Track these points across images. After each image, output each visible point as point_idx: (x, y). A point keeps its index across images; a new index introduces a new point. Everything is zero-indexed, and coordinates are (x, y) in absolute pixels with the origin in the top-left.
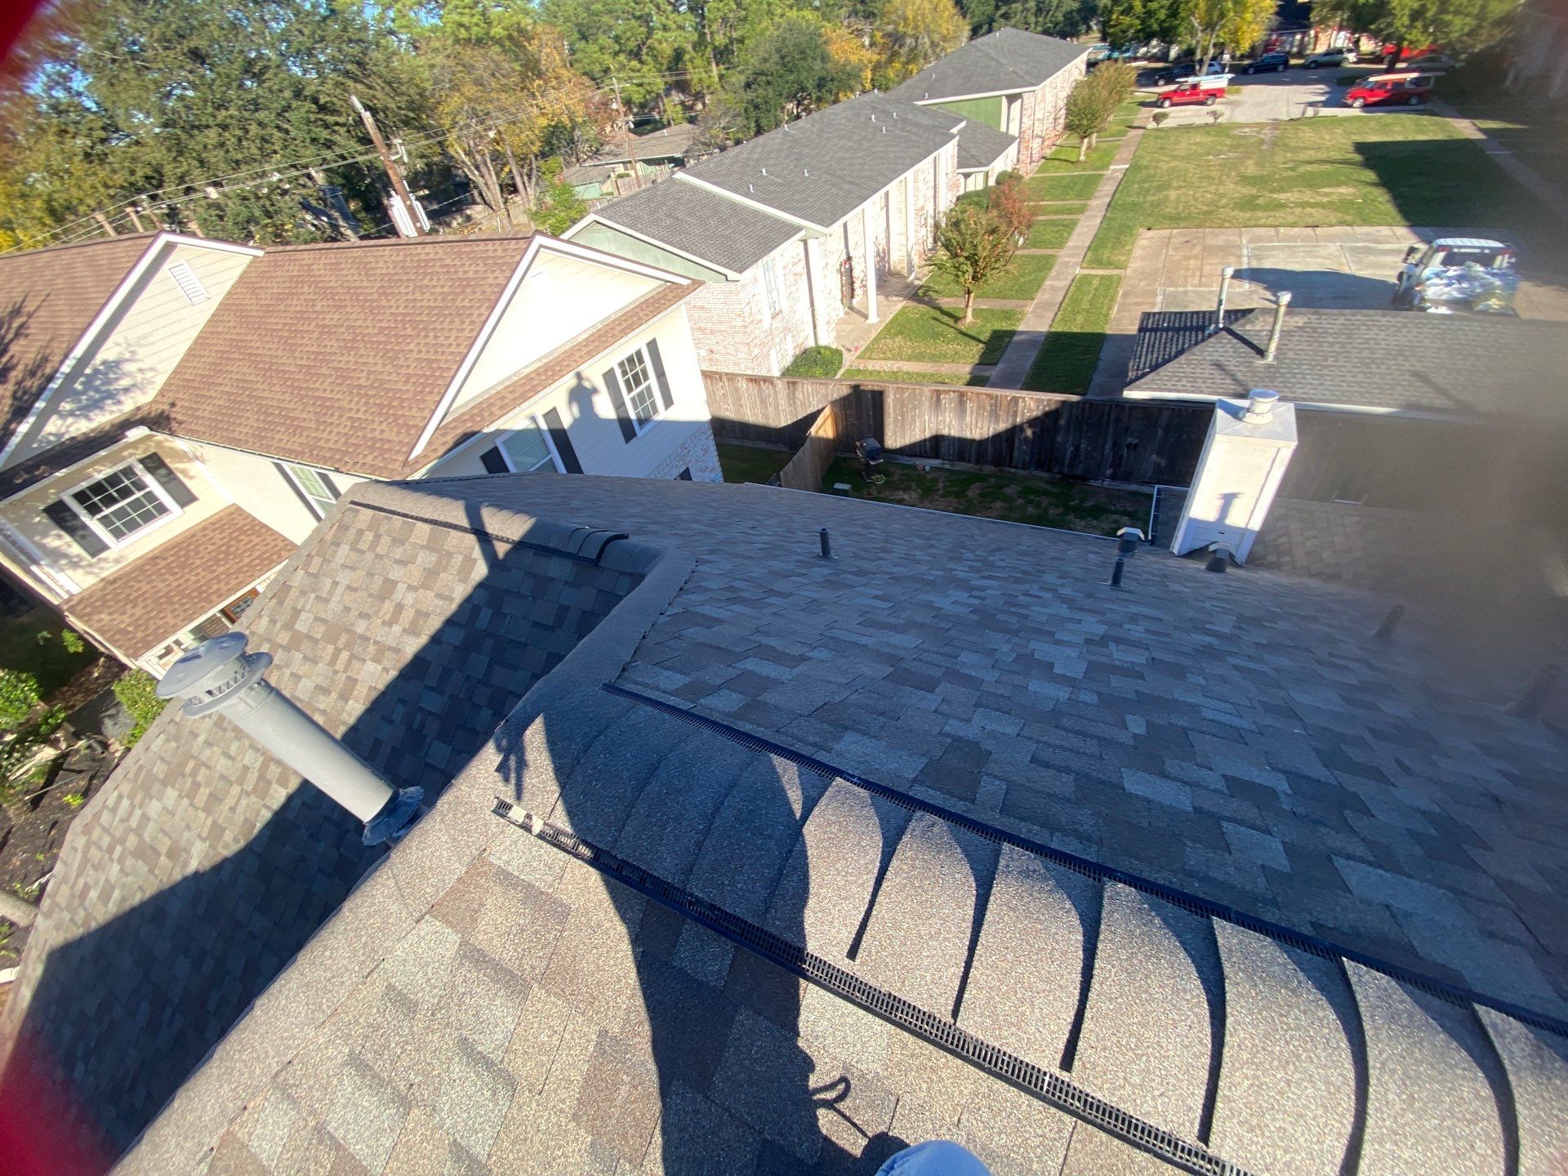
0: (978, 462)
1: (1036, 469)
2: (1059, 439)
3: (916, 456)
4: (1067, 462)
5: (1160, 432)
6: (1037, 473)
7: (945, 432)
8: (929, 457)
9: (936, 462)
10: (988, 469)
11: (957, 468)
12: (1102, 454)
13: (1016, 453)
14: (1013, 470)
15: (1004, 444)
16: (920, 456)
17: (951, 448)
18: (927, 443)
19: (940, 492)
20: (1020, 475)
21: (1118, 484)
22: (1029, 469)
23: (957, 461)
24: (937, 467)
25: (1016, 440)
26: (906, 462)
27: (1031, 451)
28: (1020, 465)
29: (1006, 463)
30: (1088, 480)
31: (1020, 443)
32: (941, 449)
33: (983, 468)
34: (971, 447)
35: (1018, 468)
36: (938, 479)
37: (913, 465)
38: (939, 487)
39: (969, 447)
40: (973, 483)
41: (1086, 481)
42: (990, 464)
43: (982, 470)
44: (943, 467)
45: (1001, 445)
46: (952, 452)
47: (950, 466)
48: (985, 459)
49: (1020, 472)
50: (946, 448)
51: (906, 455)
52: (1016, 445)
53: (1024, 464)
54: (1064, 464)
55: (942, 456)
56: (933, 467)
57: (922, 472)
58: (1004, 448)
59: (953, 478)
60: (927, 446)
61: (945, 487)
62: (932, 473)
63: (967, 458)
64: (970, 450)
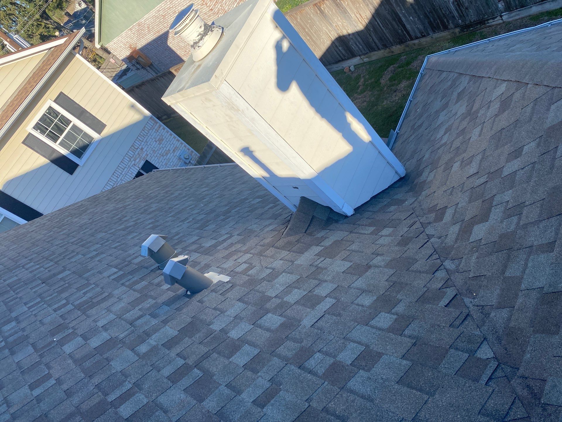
0: (385, 46)
1: (434, 32)
3: (339, 61)
4: (456, 14)
6: (437, 35)
7: (345, 33)
8: (349, 58)
9: (356, 60)
10: (397, 49)
11: (374, 58)
13: (408, 27)
14: (416, 41)
15: (394, 23)
16: (343, 60)
17: (358, 44)
18: (340, 48)
19: (360, 88)
20: (425, 43)
21: (518, 13)
22: (429, 34)
23: (367, 53)
24: (359, 64)
25: (401, 15)
26: (337, 68)
27: (419, 19)
28: (419, 35)
29: (406, 37)
30: (486, 22)
31: (405, 17)
32: (353, 48)
33: (392, 50)
34: (371, 37)
35: (419, 38)
36: (360, 75)
37: (342, 69)
38: (360, 84)
39: (370, 37)
40: (387, 68)
41: (485, 24)
42: (396, 44)
43: (393, 52)
44: (363, 62)
45: (392, 25)
46: (361, 47)
47: (368, 59)
48: (388, 42)
49: (423, 40)
50: (354, 45)
51: (334, 63)
52: (403, 19)
53: (421, 33)
54: (454, 17)
55: (357, 54)
56: (356, 65)
57: (349, 73)
58: (396, 26)
59: (372, 69)
60: (341, 50)
61: (365, 81)
62: (356, 71)
63: (375, 47)
64: (373, 40)
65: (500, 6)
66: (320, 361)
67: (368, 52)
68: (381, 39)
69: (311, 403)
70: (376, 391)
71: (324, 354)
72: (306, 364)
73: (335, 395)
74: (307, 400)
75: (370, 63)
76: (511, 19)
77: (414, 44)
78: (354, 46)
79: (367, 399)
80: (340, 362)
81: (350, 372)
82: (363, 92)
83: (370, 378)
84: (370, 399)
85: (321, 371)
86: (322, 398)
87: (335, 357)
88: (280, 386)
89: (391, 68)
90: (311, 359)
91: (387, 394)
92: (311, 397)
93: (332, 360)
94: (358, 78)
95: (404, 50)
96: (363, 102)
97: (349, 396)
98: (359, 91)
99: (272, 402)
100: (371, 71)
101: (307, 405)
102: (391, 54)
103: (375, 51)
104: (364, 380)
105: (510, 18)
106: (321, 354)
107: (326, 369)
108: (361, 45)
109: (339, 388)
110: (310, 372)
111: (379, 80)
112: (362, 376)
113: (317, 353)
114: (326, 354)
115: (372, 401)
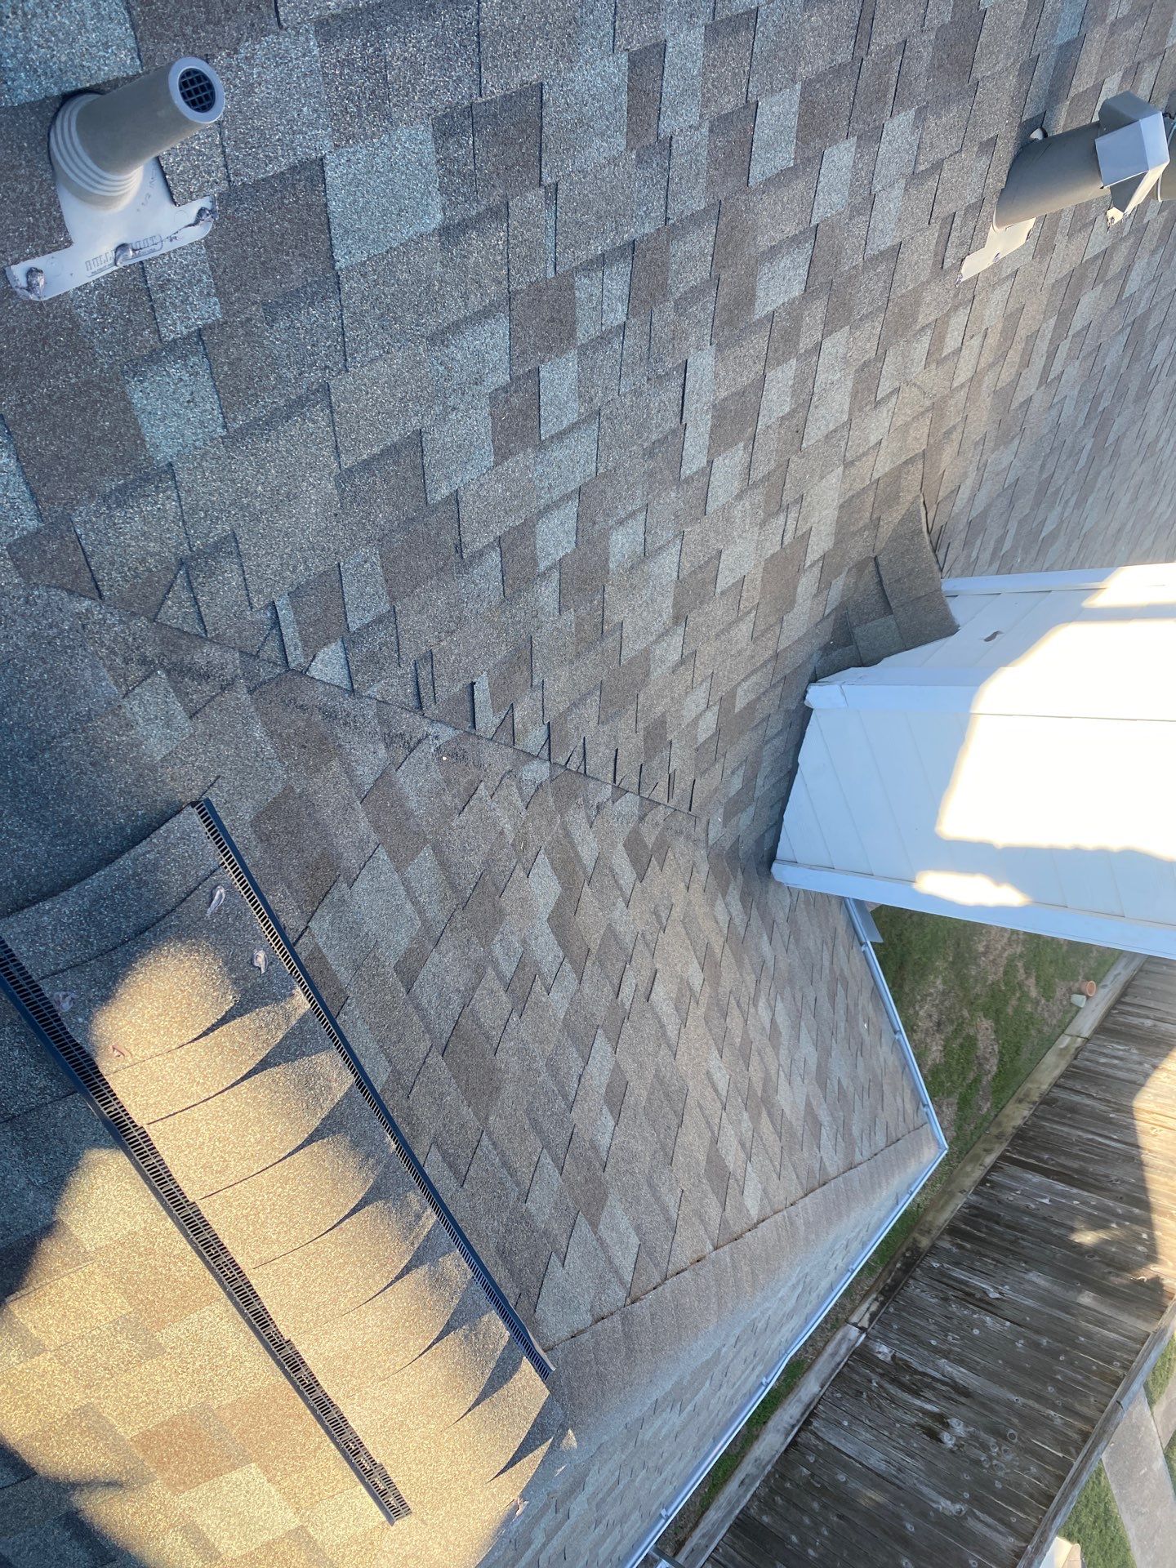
0: (1047, 1101)
1: (969, 1206)
2: (1036, 1278)
3: (1124, 993)
4: (958, 1273)
5: (947, 1506)
6: (959, 1202)
8: (1108, 1014)
9: (1086, 1024)
10: (1017, 1115)
11: (1050, 1058)
12: (946, 1355)
13: (1037, 1179)
14: (989, 1160)
15: (1076, 1165)
16: (1118, 1001)
17: (1116, 1062)
18: (1149, 1023)
19: (1022, 971)
20: (968, 1169)
21: (838, 1359)
22: (976, 1193)
23: (1075, 1059)
24: (1070, 1022)
25: (1075, 1191)
26: (1116, 972)
27: (1027, 1211)
28: (995, 1177)
29: (1020, 1153)
30: (882, 1298)
31: (1063, 1195)
32: (1119, 1043)
33: (1025, 1105)
34: (1100, 1099)
35: (989, 1171)
36: (1048, 1001)
37: (1101, 980)
38: (1032, 981)
39: (1101, 1095)
40: (1001, 1060)
41: (881, 1293)
42: (1029, 1123)
43: (1020, 1101)
44: (1067, 1032)
45: (1076, 1157)
46: (1103, 1060)
47: (1062, 1046)
48: (1050, 1117)
49: (978, 1174)
50: (1121, 1053)
51: (1133, 979)
52: (1060, 1186)
53: (994, 1185)
54: (957, 1264)
55: (1098, 1039)
56: (1077, 1012)
57: (1077, 985)
58: (1062, 1160)
59: (1033, 1032)
60: (1142, 1020)
61: (1025, 995)
62: (1065, 1003)
63: (1070, 1083)
64: (1089, 1096)
65: (884, 1349)
66: (605, 307)
67: (1075, 1062)
68: (1073, 1109)
69: (542, 191)
70: (441, 369)
71: (610, 331)
72: (624, 268)
73: (510, 266)
74: (557, 189)
75: (1050, 1042)
76: (839, 1336)
77: (988, 1151)
78: (1119, 1050)
79: (443, 333)
80: (563, 352)
81: (523, 352)
82: (1010, 968)
83: (476, 384)
84: (438, 338)
85: (585, 287)
86: (529, 230)
87: (583, 351)
88: (638, 155)
89: (992, 1066)
90: (626, 290)
91: (419, 387)
92: (554, 209)
93: (581, 337)
94: (1047, 990)
95: (1000, 1124)
96: (987, 947)
97: (484, 298)
98: (1020, 965)
99: (624, 97)
100: (1030, 1027)
101: (548, 180)
102: (1021, 1093)
103: (1062, 1076)
104: (484, 367)
105: (843, 1338)
106: (616, 323)
107: (575, 304)
108: (1104, 1064)
109: (517, 292)
110: (602, 261)
111: (997, 1021)
112: (494, 369)
113: (625, 319)
114: (603, 339)
115: (432, 340)
